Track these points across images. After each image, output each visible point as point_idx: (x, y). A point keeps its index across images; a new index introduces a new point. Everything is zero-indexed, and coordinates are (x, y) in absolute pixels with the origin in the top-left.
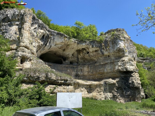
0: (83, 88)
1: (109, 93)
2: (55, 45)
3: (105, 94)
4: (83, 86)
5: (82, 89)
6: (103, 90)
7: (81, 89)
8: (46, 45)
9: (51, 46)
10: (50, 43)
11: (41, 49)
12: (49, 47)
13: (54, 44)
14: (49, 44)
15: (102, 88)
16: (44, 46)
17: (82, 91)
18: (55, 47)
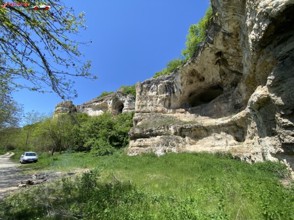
0: (219, 133)
1: (267, 138)
2: (182, 85)
3: (261, 141)
4: (218, 129)
5: (219, 136)
6: (257, 129)
7: (216, 136)
8: (174, 92)
9: (180, 90)
10: (176, 87)
11: (172, 99)
12: (179, 91)
13: (180, 86)
14: (177, 89)
15: (254, 124)
16: (172, 94)
17: (219, 139)
18: (183, 87)
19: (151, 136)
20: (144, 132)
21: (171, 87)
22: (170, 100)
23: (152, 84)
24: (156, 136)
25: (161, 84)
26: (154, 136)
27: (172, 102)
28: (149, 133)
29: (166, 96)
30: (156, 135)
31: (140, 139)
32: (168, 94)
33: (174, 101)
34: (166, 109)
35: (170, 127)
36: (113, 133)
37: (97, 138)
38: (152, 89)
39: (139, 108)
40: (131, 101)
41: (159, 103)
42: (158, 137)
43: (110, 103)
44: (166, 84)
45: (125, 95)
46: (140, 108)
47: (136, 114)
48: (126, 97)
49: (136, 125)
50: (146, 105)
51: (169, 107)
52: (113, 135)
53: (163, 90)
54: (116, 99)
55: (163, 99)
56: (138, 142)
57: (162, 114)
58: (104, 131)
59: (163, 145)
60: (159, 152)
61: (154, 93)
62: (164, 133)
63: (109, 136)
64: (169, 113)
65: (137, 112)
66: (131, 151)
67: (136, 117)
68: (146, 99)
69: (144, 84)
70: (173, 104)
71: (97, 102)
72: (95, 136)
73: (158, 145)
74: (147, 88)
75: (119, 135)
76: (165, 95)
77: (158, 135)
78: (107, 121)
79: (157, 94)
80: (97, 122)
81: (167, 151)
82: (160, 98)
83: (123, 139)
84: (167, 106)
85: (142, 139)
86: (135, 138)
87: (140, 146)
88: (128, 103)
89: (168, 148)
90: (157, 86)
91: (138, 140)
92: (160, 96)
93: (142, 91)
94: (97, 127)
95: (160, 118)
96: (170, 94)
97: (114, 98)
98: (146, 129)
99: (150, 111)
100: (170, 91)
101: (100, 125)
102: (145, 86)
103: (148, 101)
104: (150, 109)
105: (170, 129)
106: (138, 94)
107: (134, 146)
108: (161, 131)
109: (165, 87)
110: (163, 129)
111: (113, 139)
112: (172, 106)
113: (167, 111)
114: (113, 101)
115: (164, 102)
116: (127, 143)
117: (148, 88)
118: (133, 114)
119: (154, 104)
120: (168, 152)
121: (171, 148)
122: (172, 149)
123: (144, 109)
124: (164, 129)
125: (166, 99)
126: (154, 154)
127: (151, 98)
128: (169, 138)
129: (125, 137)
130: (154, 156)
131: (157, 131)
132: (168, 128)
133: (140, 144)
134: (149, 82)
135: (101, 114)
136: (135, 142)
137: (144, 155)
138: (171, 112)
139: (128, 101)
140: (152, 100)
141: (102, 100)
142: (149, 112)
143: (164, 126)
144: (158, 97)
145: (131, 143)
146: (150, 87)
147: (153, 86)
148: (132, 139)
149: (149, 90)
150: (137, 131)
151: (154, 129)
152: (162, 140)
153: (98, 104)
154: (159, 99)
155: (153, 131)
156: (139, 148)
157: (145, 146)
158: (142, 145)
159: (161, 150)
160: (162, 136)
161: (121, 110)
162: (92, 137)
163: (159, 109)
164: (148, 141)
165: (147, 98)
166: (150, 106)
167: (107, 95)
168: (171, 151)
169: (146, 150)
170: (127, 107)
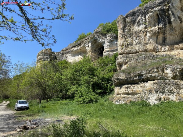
19: (141, 82)
20: (131, 77)
21: (165, 15)
22: (164, 34)
23: (138, 16)
24: (147, 82)
25: (151, 14)
26: (144, 82)
27: (168, 36)
28: (137, 78)
29: (159, 29)
30: (147, 80)
31: (127, 86)
32: (161, 26)
33: (171, 35)
34: (159, 47)
35: (167, 69)
36: (95, 79)
37: (79, 85)
38: (139, 22)
39: (122, 48)
40: (112, 41)
41: (149, 40)
42: (150, 83)
43: (89, 47)
44: (158, 13)
45: (104, 35)
46: (124, 49)
47: (119, 56)
48: (106, 37)
49: (120, 69)
50: (131, 44)
51: (164, 43)
52: (96, 82)
53: (154, 20)
54: (94, 42)
55: (155, 34)
56: (124, 89)
57: (154, 54)
58: (86, 77)
59: (157, 92)
60: (153, 100)
61: (142, 27)
62: (159, 78)
63: (91, 83)
64: (165, 51)
65: (120, 54)
66: (117, 99)
67: (120, 59)
68: (131, 36)
69: (127, 17)
70: (170, 38)
71: (75, 47)
72: (77, 83)
73: (150, 92)
74: (131, 21)
75: (102, 81)
76: (157, 28)
77: (149, 80)
78: (88, 67)
79: (146, 28)
80: (78, 68)
81: (163, 99)
82: (150, 32)
83: (107, 86)
84: (161, 42)
85: (129, 86)
86: (120, 84)
87: (128, 94)
88: (108, 44)
89: (164, 96)
90: (145, 17)
91: (124, 86)
92: (149, 30)
93: (125, 27)
94: (78, 73)
95: (151, 58)
96: (165, 25)
97: (92, 40)
98: (134, 73)
99: (138, 50)
100: (165, 21)
101: (81, 72)
102: (128, 20)
103: (135, 38)
104: (137, 49)
105: (166, 71)
106: (120, 31)
107: (120, 94)
108: (154, 75)
109: (156, 17)
110: (156, 72)
111: (96, 86)
112: (168, 41)
113: (161, 49)
114: (91, 44)
115: (155, 37)
116: (112, 90)
117: (133, 22)
118: (115, 57)
119: (143, 41)
120: (165, 100)
121: (169, 95)
122: (170, 97)
123: (129, 49)
124: (158, 72)
125: (159, 33)
126: (146, 102)
127: (138, 34)
128: (166, 84)
129: (108, 83)
130: (145, 105)
131: (149, 75)
132: (163, 71)
133: (127, 92)
134: (134, 14)
135: (80, 59)
136: (120, 89)
137: (133, 103)
138: (167, 49)
139: (109, 42)
140: (139, 36)
141: (80, 44)
142: (136, 53)
143: (157, 68)
144: (147, 32)
145: (117, 90)
146: (136, 19)
147: (140, 17)
148: (117, 85)
149: (134, 24)
150: (123, 76)
151: (144, 72)
152: (156, 86)
153: (76, 49)
154: (148, 35)
155: (142, 75)
156: (126, 96)
157: (134, 94)
158: (130, 92)
159: (154, 98)
160: (155, 81)
161: (101, 54)
162: (74, 85)
163: (149, 47)
164: (137, 88)
165: (133, 34)
166: (136, 44)
167: (84, 37)
168: (168, 99)
169: (136, 98)
170: (108, 49)
